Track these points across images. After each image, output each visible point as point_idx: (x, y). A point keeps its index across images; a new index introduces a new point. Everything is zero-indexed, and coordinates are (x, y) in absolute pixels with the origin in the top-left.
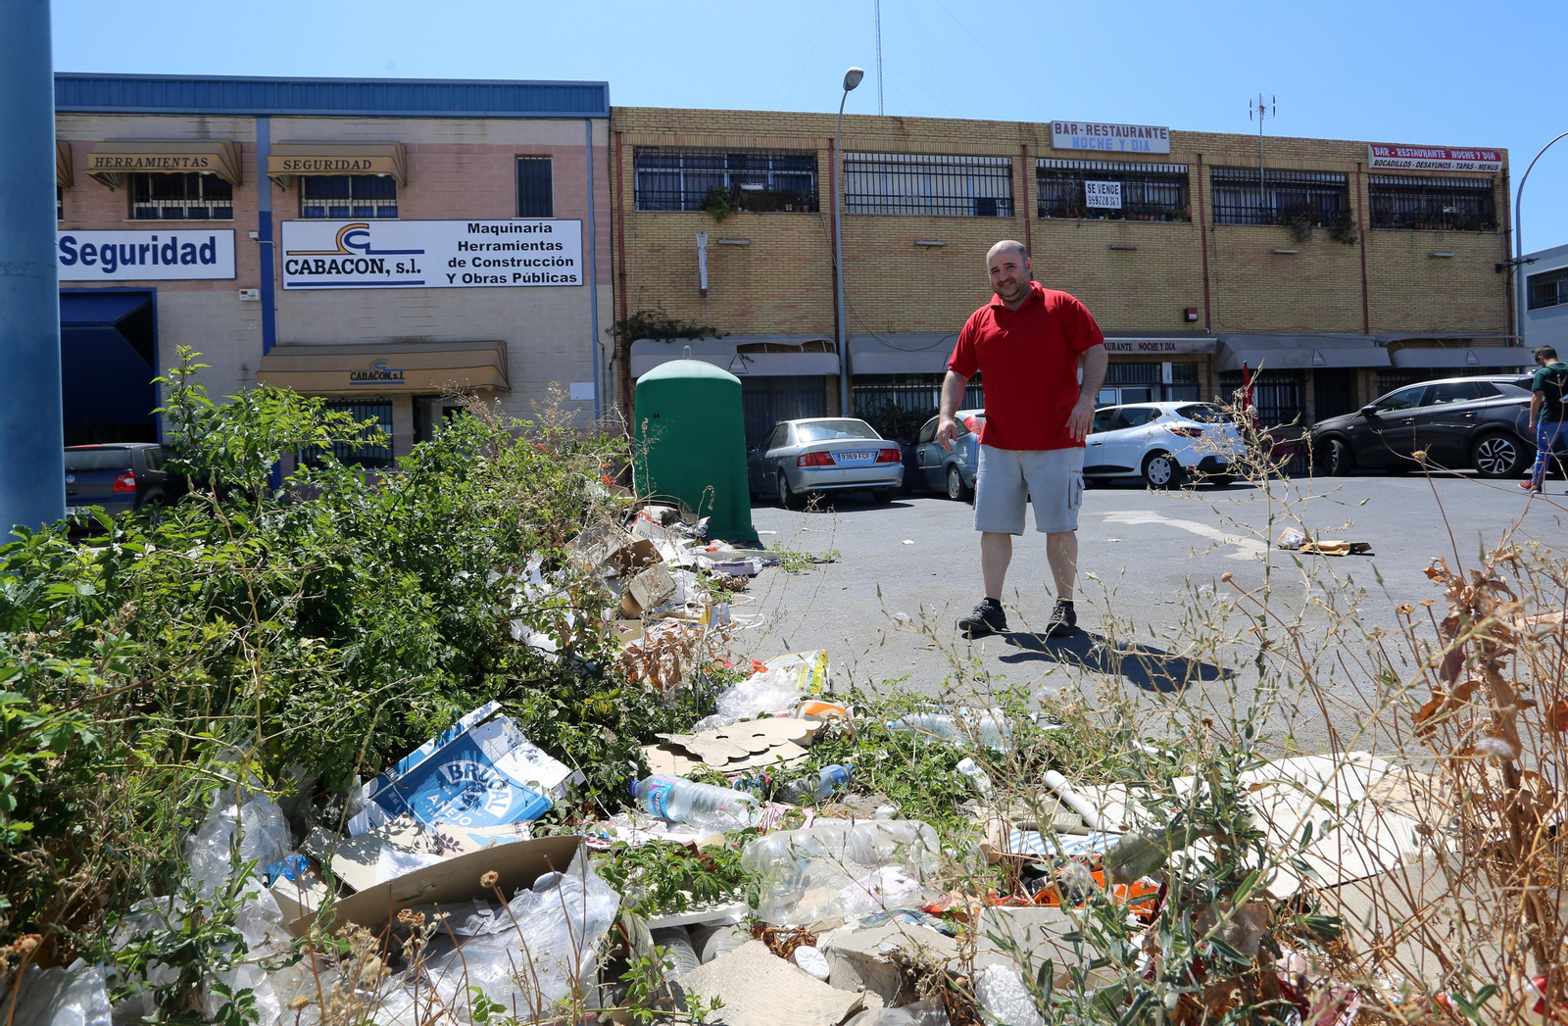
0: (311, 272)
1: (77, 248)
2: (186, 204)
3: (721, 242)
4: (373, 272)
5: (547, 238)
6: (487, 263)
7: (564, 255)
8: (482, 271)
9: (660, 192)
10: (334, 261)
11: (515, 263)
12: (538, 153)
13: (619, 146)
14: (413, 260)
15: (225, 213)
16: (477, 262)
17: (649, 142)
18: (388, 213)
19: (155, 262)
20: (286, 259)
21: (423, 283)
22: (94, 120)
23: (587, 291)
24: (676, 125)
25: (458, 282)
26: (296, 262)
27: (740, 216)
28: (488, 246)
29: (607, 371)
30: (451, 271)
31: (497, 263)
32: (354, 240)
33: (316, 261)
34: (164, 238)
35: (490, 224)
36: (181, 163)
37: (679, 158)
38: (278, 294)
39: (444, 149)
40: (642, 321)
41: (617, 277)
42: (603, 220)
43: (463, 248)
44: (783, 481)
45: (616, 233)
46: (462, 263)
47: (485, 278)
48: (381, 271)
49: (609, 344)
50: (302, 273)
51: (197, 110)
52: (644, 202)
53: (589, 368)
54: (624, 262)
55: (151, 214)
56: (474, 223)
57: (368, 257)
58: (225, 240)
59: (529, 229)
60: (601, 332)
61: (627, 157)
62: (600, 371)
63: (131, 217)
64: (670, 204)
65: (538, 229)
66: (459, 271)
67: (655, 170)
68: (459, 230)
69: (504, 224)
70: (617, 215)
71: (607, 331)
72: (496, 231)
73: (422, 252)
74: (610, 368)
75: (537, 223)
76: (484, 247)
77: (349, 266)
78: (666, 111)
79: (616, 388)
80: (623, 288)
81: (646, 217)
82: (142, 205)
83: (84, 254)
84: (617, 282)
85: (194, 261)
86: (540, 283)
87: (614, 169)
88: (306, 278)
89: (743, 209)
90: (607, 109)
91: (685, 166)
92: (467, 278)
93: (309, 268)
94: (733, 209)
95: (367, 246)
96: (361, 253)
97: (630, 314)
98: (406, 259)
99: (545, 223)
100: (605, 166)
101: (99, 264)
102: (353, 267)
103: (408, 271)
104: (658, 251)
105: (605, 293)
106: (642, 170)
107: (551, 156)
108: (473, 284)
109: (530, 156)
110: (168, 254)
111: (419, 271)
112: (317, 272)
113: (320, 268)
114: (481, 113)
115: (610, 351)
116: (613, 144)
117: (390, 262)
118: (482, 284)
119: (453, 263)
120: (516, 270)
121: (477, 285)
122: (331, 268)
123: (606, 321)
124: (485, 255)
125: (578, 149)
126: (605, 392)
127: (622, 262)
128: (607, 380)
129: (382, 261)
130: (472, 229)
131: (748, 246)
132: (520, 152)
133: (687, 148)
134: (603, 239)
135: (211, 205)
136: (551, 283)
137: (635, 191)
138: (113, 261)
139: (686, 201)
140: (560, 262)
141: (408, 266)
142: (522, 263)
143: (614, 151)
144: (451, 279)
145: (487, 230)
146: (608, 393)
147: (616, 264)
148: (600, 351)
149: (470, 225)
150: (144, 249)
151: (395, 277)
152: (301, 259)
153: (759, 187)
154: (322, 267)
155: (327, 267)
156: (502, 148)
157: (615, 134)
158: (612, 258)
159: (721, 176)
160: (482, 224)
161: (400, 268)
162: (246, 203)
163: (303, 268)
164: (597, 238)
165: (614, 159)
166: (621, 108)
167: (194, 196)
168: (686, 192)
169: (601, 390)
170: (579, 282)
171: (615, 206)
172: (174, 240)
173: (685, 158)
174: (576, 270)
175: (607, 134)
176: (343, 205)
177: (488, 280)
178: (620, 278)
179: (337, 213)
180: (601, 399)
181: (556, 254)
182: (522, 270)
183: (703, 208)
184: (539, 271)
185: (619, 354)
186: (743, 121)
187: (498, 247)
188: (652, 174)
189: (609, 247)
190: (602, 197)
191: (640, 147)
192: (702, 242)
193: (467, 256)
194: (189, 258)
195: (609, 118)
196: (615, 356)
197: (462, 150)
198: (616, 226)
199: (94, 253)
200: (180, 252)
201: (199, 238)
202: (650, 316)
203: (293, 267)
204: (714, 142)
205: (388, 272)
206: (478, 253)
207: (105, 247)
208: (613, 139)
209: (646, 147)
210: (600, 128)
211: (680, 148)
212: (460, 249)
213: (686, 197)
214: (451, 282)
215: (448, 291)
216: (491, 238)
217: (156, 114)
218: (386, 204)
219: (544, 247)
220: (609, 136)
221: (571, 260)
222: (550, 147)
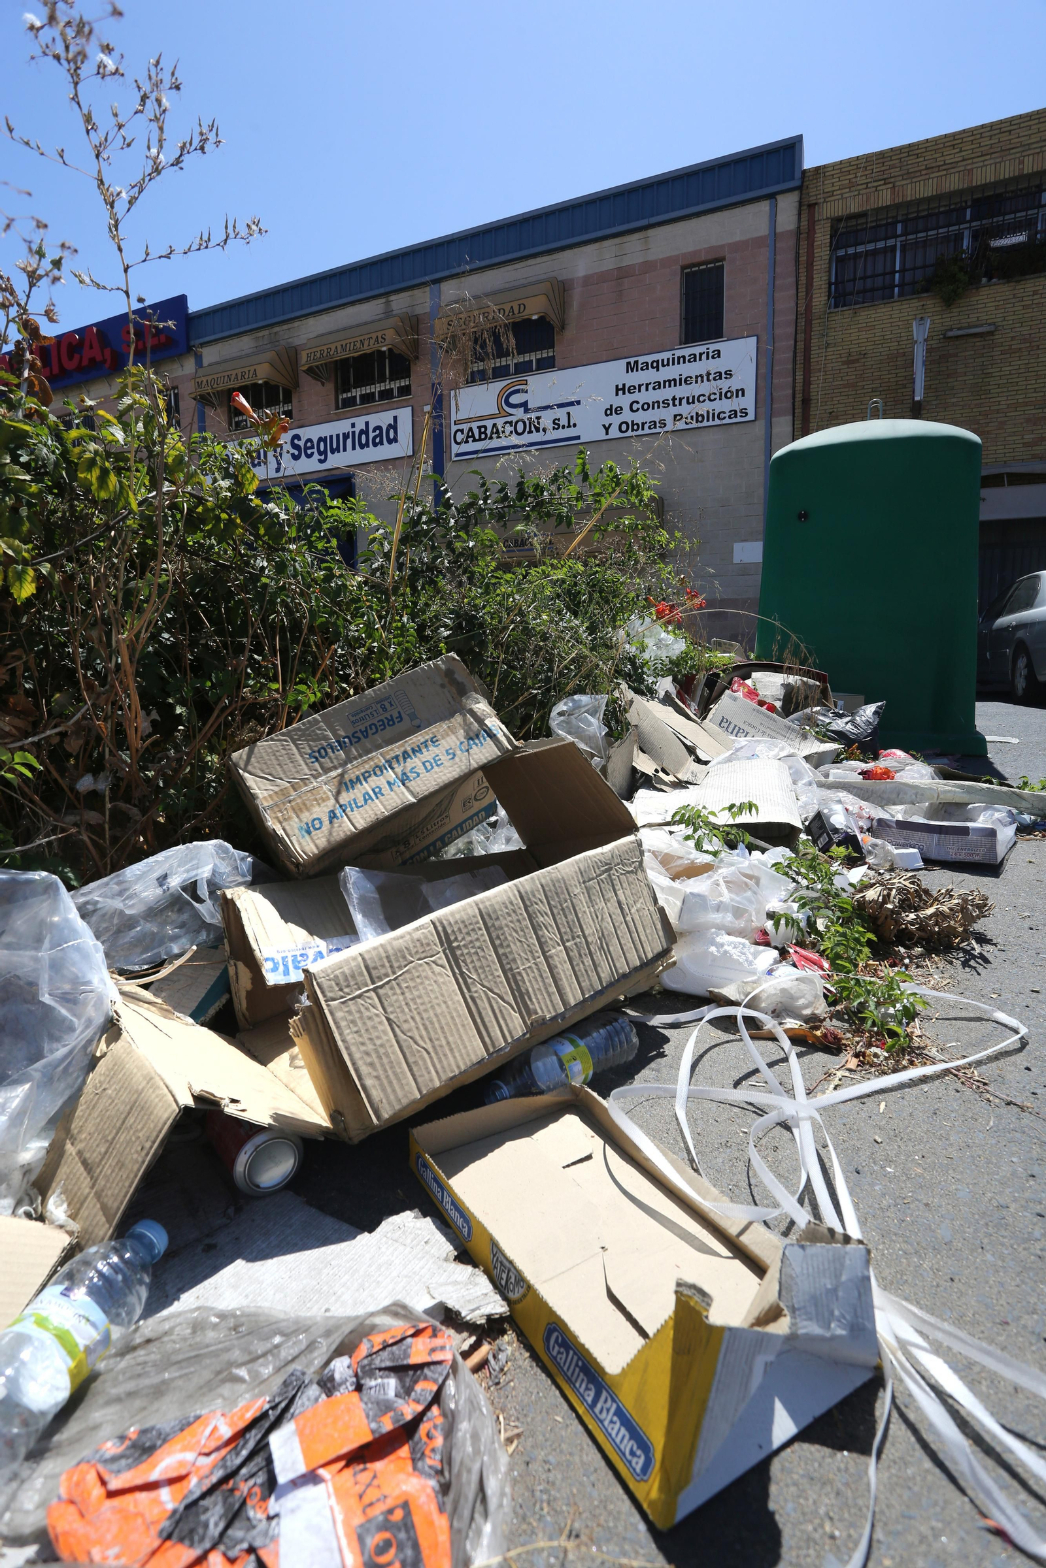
0: (474, 440)
1: (301, 443)
2: (376, 388)
3: (950, 334)
4: (530, 432)
5: (713, 366)
6: (646, 407)
7: (734, 384)
8: (640, 417)
9: (864, 278)
10: (495, 425)
11: (677, 402)
12: (710, 257)
13: (812, 223)
14: (569, 414)
15: (405, 391)
16: (635, 408)
17: (854, 208)
18: (546, 365)
19: (354, 448)
20: (454, 428)
21: (578, 438)
22: (311, 321)
23: (759, 429)
24: (896, 172)
25: (614, 433)
26: (462, 431)
27: (984, 292)
28: (647, 385)
30: (607, 421)
31: (656, 404)
32: (514, 399)
33: (479, 428)
34: (360, 423)
35: (649, 359)
36: (366, 343)
37: (894, 224)
38: (448, 466)
39: (602, 277)
41: (798, 404)
42: (785, 330)
43: (620, 392)
44: (1022, 663)
45: (801, 345)
46: (619, 410)
47: (643, 424)
48: (538, 430)
50: (467, 442)
51: (382, 291)
52: (840, 296)
53: (758, 524)
54: (810, 384)
55: (350, 402)
56: (632, 360)
57: (526, 417)
58: (405, 416)
59: (694, 358)
61: (822, 236)
63: (337, 408)
64: (878, 292)
65: (704, 356)
66: (615, 420)
67: (861, 249)
68: (615, 371)
69: (665, 356)
70: (804, 320)
72: (656, 365)
75: (702, 349)
76: (643, 388)
77: (508, 428)
78: (881, 155)
80: (806, 418)
81: (843, 317)
82: (345, 396)
83: (306, 448)
84: (798, 411)
85: (381, 443)
86: (705, 423)
87: (803, 259)
88: (472, 446)
89: (990, 279)
90: (798, 175)
91: (904, 234)
92: (624, 427)
93: (473, 436)
94: (973, 282)
95: (524, 405)
96: (519, 413)
98: (561, 414)
99: (713, 347)
100: (791, 256)
101: (316, 456)
102: (512, 429)
103: (563, 427)
104: (857, 361)
105: (783, 427)
106: (841, 253)
107: (723, 259)
108: (630, 433)
109: (698, 265)
110: (362, 439)
111: (575, 425)
112: (480, 439)
113: (483, 435)
114: (644, 222)
116: (804, 223)
117: (546, 420)
118: (640, 432)
119: (609, 411)
120: (678, 410)
121: (635, 433)
122: (492, 433)
124: (643, 397)
125: (758, 242)
127: (807, 383)
129: (538, 418)
130: (630, 368)
131: (991, 333)
132: (687, 262)
133: (908, 204)
134: (785, 356)
135: (395, 385)
136: (718, 422)
137: (830, 284)
138: (325, 452)
139: (902, 284)
140: (727, 395)
141: (564, 422)
142: (684, 401)
143: (804, 234)
144: (607, 429)
145: (646, 366)
147: (799, 387)
149: (628, 364)
150: (346, 436)
151: (552, 435)
152: (465, 427)
153: (1020, 238)
154: (485, 433)
155: (489, 432)
156: (666, 262)
157: (807, 208)
158: (794, 379)
159: (959, 237)
160: (641, 359)
161: (556, 424)
162: (421, 376)
163: (468, 437)
164: (777, 357)
165: (804, 244)
166: (818, 168)
167: (382, 379)
168: (903, 271)
170: (751, 417)
171: (802, 309)
172: (367, 424)
173: (904, 222)
174: (748, 402)
175: (795, 212)
176: (504, 363)
177: (646, 426)
178: (803, 405)
179: (500, 373)
181: (724, 384)
182: (685, 409)
183: (926, 290)
184: (702, 408)
186: (1004, 137)
187: (658, 385)
188: (856, 256)
189: (790, 366)
190: (786, 301)
191: (841, 219)
192: (920, 332)
193: (624, 400)
194: (378, 440)
195: (800, 188)
197: (622, 274)
198: (801, 336)
199: (313, 447)
200: (371, 435)
201: (382, 419)
203: (460, 437)
204: (953, 183)
205: (544, 430)
206: (636, 396)
207: (320, 440)
208: (805, 217)
209: (850, 217)
210: (788, 205)
211: (899, 206)
212: (617, 394)
213: (902, 278)
214: (607, 434)
215: (604, 444)
216: (651, 376)
217: (353, 303)
218: (545, 355)
219: (711, 377)
220: (800, 214)
221: (743, 390)
222: (722, 247)
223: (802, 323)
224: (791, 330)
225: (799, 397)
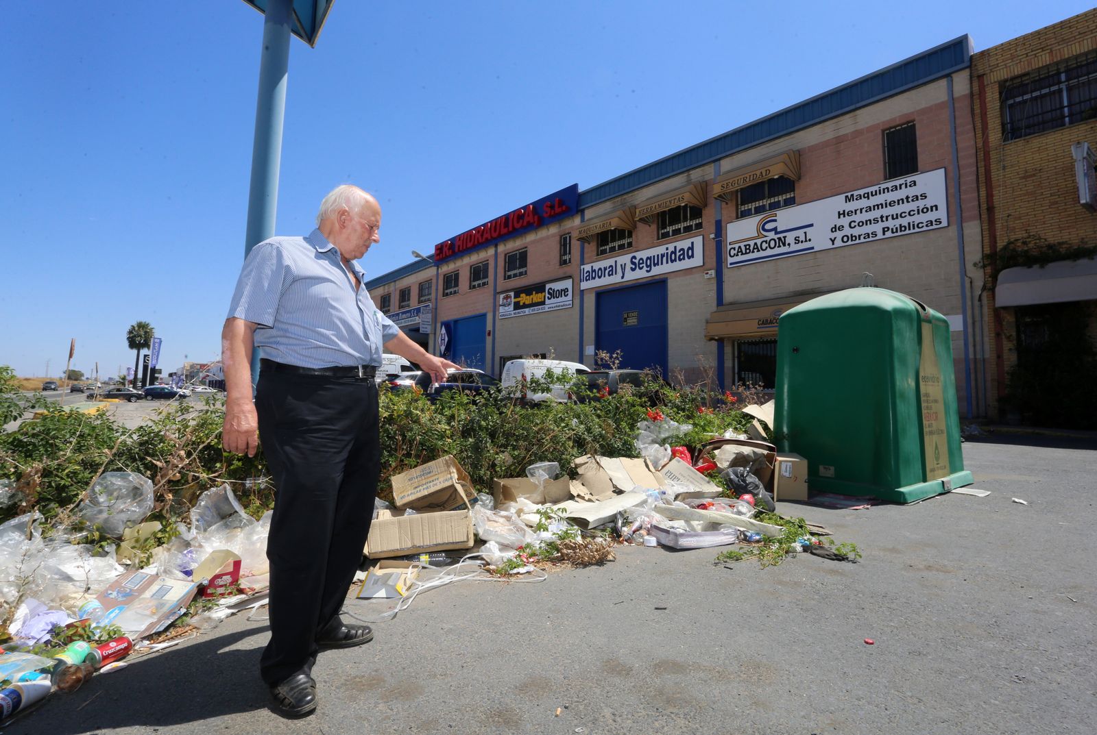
0: (742, 254)
1: (637, 261)
2: (681, 226)
4: (779, 246)
5: (911, 192)
6: (861, 224)
7: (929, 203)
8: (857, 231)
9: (1034, 116)
10: (756, 244)
11: (884, 219)
12: (904, 121)
13: (983, 88)
14: (805, 233)
15: (699, 226)
16: (852, 226)
17: (1018, 71)
18: (790, 202)
19: (667, 263)
20: (729, 247)
21: (813, 248)
22: (644, 190)
23: (953, 232)
24: (1051, 42)
25: (838, 243)
26: (734, 249)
28: (861, 210)
29: (977, 303)
30: (833, 236)
31: (868, 222)
32: (768, 227)
33: (745, 246)
34: (671, 247)
35: (862, 192)
36: (673, 202)
37: (1059, 74)
38: (725, 271)
39: (826, 144)
40: (1014, 250)
41: (984, 212)
42: (969, 161)
43: (842, 216)
45: (982, 170)
46: (841, 228)
47: (859, 236)
48: (784, 245)
49: (978, 276)
50: (737, 255)
51: (685, 169)
53: (957, 302)
54: (992, 196)
55: (666, 235)
56: (849, 194)
57: (776, 237)
58: (698, 241)
59: (895, 188)
60: (969, 266)
61: (992, 96)
62: (969, 303)
63: (658, 239)
64: (1050, 123)
66: (839, 234)
67: (1027, 96)
68: (838, 202)
69: (873, 189)
70: (984, 154)
71: (975, 265)
72: (867, 196)
73: (811, 225)
74: (980, 300)
75: (902, 181)
76: (858, 212)
77: (764, 245)
79: (986, 318)
80: (992, 222)
81: (1016, 146)
82: (663, 231)
83: (639, 264)
84: (985, 216)
85: (684, 259)
86: (907, 232)
87: (978, 111)
88: (741, 258)
90: (966, 59)
91: (1068, 80)
92: (845, 239)
93: (741, 251)
95: (775, 229)
96: (772, 235)
97: (1000, 244)
98: (800, 233)
99: (909, 179)
100: (968, 111)
101: (645, 268)
102: (767, 245)
103: (802, 242)
104: (1034, 175)
105: (973, 230)
106: (1011, 102)
107: (914, 121)
108: (850, 243)
109: (895, 127)
110: (673, 257)
111: (810, 240)
112: (746, 253)
113: (748, 250)
114: (852, 107)
115: (979, 284)
116: (976, 89)
117: (790, 237)
118: (857, 241)
119: (834, 229)
120: (885, 224)
121: (853, 242)
122: (754, 248)
123: (974, 252)
124: (859, 217)
125: (940, 106)
126: (974, 323)
127: (990, 196)
128: (977, 312)
129: (785, 237)
130: (848, 199)
132: (886, 127)
133: (1067, 60)
134: (969, 179)
135: (693, 223)
136: (917, 230)
137: (1003, 124)
138: (650, 266)
139: (1071, 115)
140: (925, 210)
141: (802, 238)
142: (890, 218)
143: (977, 95)
144: (833, 241)
145: (860, 197)
146: (978, 325)
148: (968, 285)
149: (847, 197)
150: (663, 256)
151: (794, 247)
152: (736, 246)
154: (749, 249)
155: (751, 248)
156: (870, 129)
157: (978, 79)
160: (856, 193)
161: (797, 240)
162: (709, 217)
163: (738, 252)
164: (962, 180)
165: (977, 102)
166: (982, 52)
167: (685, 220)
168: (1070, 105)
169: (970, 321)
170: (944, 223)
171: (980, 145)
172: (675, 247)
173: (1066, 72)
174: (942, 214)
175: (969, 82)
176: (761, 204)
177: (862, 237)
178: (989, 212)
179: (759, 210)
180: (970, 330)
181: (921, 204)
182: (891, 223)
184: (904, 222)
185: (989, 285)
187: (869, 209)
188: (1024, 102)
189: (975, 186)
190: (967, 142)
191: (1006, 81)
192: (1078, 154)
193: (845, 221)
194: (682, 257)
195: (970, 67)
196: (984, 288)
197: (839, 140)
198: (981, 164)
199: (643, 263)
200: (678, 254)
201: (684, 244)
202: (1024, 243)
203: (733, 252)
206: (853, 217)
207: (648, 258)
208: (976, 85)
209: (1014, 78)
210: (961, 79)
211: (1057, 63)
212: (839, 217)
213: (1070, 111)
214: (833, 244)
215: (831, 251)
216: (864, 203)
217: (669, 178)
218: (788, 197)
219: (910, 200)
220: (971, 83)
221: (936, 206)
222: (913, 113)
223: (981, 155)
224: (973, 160)
225: (984, 206)
